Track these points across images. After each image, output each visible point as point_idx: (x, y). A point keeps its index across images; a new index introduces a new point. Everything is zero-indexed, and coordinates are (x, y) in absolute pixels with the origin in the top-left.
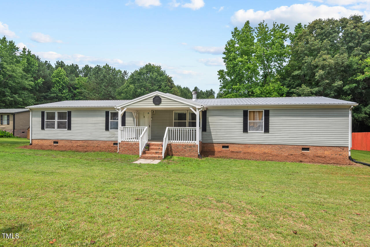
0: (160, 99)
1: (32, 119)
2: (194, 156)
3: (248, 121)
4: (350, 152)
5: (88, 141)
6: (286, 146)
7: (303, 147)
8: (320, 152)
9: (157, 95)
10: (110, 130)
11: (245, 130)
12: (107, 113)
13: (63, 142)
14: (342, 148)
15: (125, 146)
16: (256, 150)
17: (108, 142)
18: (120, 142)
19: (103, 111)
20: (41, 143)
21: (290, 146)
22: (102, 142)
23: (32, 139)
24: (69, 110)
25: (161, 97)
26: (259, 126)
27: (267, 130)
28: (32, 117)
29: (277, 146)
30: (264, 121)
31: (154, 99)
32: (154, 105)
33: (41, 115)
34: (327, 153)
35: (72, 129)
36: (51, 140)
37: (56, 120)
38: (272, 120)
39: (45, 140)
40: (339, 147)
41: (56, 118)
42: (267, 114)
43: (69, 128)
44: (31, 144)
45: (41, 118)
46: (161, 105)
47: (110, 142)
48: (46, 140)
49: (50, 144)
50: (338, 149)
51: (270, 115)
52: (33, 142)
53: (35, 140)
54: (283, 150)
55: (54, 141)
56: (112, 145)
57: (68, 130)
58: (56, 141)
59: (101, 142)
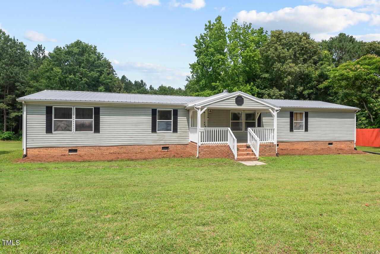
0: (243, 99)
1: (26, 117)
2: (273, 155)
3: (294, 121)
4: (355, 145)
5: (127, 146)
6: (319, 142)
7: (329, 142)
8: (339, 146)
9: (239, 95)
10: (158, 132)
11: (291, 130)
12: (154, 112)
13: (87, 149)
14: (351, 142)
15: (206, 149)
16: (299, 147)
17: (154, 146)
18: (200, 145)
19: (149, 108)
20: (44, 152)
21: (321, 142)
22: (147, 146)
23: (27, 148)
24: (97, 106)
25: (243, 97)
26: (300, 126)
27: (306, 130)
28: (26, 115)
29: (313, 142)
30: (304, 121)
31: (236, 99)
32: (236, 105)
33: (45, 112)
34: (343, 146)
35: (100, 131)
36: (63, 148)
37: (74, 120)
38: (310, 120)
39: (52, 149)
40: (349, 141)
41: (74, 116)
42: (307, 114)
43: (97, 130)
44: (26, 156)
45: (45, 116)
46: (243, 105)
47: (158, 146)
48: (54, 148)
49: (63, 154)
50: (349, 142)
51: (309, 116)
52: (28, 153)
53: (33, 149)
54: (317, 145)
55: (70, 148)
56: (161, 149)
57: (94, 132)
58: (73, 148)
59: (145, 146)
